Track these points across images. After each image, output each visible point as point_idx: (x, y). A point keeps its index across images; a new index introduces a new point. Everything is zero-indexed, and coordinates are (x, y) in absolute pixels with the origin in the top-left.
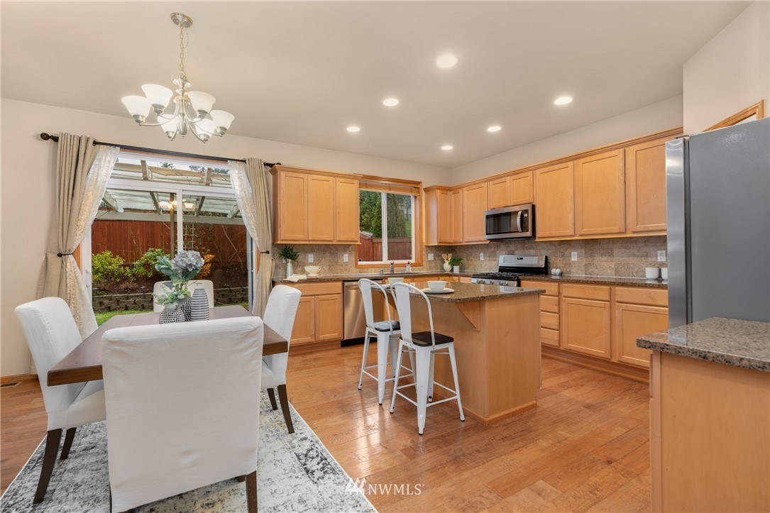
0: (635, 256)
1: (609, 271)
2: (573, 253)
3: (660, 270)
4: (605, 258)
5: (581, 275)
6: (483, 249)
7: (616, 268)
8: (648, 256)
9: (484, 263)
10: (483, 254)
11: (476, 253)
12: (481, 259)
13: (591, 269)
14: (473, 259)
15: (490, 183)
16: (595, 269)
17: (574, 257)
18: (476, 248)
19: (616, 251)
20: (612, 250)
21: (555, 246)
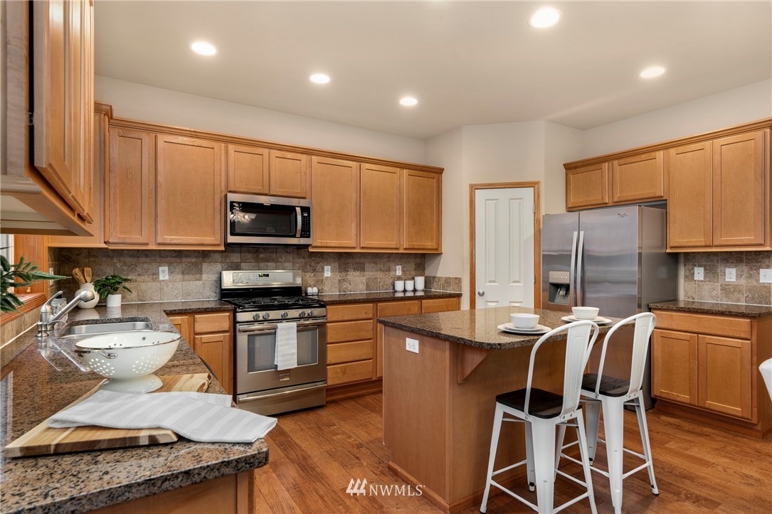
0: (381, 270)
1: (361, 286)
2: (326, 267)
3: (404, 284)
4: (358, 273)
5: (336, 294)
6: (168, 260)
7: (367, 283)
8: (389, 270)
9: (170, 285)
10: (166, 268)
11: (145, 266)
12: (161, 278)
13: (345, 285)
14: (139, 279)
15: (232, 147)
16: (348, 285)
17: (328, 273)
18: (147, 256)
19: (367, 266)
20: (363, 264)
21: (304, 258)
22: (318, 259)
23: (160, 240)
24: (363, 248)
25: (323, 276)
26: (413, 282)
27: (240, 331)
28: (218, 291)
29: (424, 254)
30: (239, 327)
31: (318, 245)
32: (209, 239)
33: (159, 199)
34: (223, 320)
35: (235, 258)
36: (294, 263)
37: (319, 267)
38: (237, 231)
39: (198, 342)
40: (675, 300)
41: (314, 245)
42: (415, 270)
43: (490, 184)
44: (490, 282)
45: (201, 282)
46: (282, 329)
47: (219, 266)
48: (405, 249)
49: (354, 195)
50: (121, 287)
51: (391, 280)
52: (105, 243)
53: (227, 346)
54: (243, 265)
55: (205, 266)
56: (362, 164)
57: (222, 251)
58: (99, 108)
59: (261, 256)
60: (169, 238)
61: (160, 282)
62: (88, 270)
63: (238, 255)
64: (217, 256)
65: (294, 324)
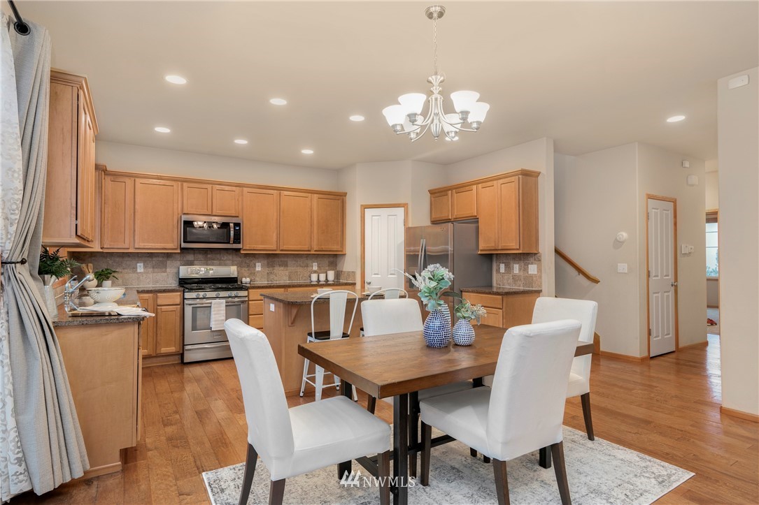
0: (300, 266)
1: (285, 278)
3: (318, 276)
4: (282, 268)
5: (265, 283)
6: (143, 259)
7: (289, 275)
8: (307, 266)
9: (145, 276)
10: (142, 264)
11: (128, 263)
12: (139, 271)
13: (272, 277)
14: (123, 271)
15: (185, 184)
16: (274, 276)
17: (259, 267)
18: (129, 256)
19: (289, 263)
20: (287, 262)
21: (241, 257)
22: (251, 259)
23: (136, 246)
24: (282, 250)
25: (255, 270)
26: (325, 275)
27: (187, 304)
28: (178, 280)
29: (336, 255)
30: (186, 302)
31: (248, 248)
32: (170, 245)
33: (136, 220)
34: (176, 298)
35: (190, 257)
36: (233, 261)
37: (252, 263)
38: (188, 239)
39: (159, 311)
40: (491, 286)
41: (244, 248)
42: (329, 266)
43: (375, 205)
44: (375, 274)
45: (166, 274)
46: (214, 304)
47: (179, 263)
48: (315, 251)
49: (275, 214)
50: (111, 276)
51: (309, 273)
52: (101, 248)
53: (178, 314)
54: (196, 262)
55: (169, 262)
56: (282, 192)
57: (178, 253)
58: (97, 167)
59: (209, 256)
60: (142, 245)
61: (138, 273)
62: (90, 265)
63: (193, 256)
64: (178, 256)
65: (224, 301)
